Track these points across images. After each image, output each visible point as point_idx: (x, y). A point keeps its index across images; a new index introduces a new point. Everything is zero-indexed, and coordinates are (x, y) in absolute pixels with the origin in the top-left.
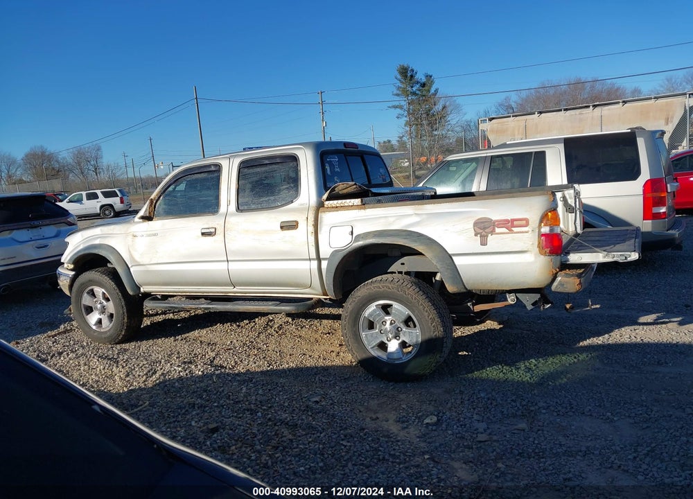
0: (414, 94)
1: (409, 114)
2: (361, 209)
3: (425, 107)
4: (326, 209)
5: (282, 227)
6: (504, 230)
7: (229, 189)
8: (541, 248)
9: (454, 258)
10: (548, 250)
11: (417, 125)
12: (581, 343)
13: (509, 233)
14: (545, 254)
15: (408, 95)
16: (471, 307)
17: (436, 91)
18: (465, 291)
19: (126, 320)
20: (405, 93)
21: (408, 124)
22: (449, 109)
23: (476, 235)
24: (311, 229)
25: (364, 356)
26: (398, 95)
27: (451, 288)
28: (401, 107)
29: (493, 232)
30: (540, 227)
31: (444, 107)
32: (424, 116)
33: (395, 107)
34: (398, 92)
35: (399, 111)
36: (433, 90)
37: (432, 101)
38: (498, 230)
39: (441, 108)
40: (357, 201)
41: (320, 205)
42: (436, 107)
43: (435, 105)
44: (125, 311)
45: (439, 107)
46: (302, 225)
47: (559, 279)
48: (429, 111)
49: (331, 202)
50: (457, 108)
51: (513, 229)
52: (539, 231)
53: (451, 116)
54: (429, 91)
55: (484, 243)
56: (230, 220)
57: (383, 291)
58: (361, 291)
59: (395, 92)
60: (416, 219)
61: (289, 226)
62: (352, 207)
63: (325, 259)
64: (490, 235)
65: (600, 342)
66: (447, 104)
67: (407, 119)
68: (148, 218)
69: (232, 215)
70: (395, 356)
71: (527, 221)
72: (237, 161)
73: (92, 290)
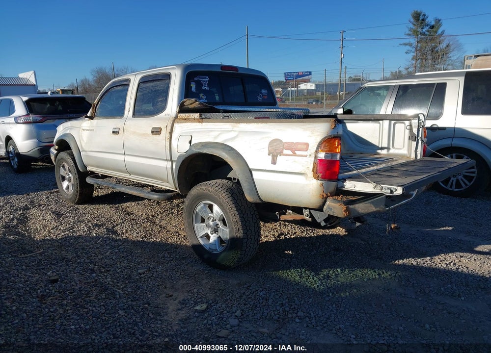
0: (424, 34)
1: (416, 50)
2: (199, 122)
3: (431, 45)
4: (178, 120)
5: (152, 132)
6: (289, 152)
7: (131, 99)
8: (315, 172)
9: (254, 173)
10: (320, 175)
11: (422, 59)
12: (397, 262)
13: (292, 155)
14: (317, 178)
15: (418, 35)
16: (278, 215)
17: (443, 32)
18: (260, 202)
19: (79, 189)
20: (415, 33)
21: (414, 58)
22: (452, 47)
23: (269, 155)
24: (168, 135)
25: (195, 243)
26: (409, 35)
27: (249, 198)
28: (410, 45)
29: (281, 154)
30: (317, 152)
31: (448, 46)
32: (430, 52)
33: (405, 44)
34: (410, 33)
35: (408, 47)
36: (440, 31)
37: (438, 41)
38: (285, 152)
39: (445, 46)
40: (197, 115)
41: (176, 117)
42: (441, 46)
43: (440, 44)
44: (78, 182)
45: (443, 46)
46: (163, 132)
47: (328, 203)
48: (434, 48)
49: (182, 114)
50: (459, 47)
51: (296, 152)
52: (316, 156)
53: (453, 53)
54: (436, 32)
55: (274, 162)
56: (128, 123)
57: (206, 193)
58: (195, 191)
59: (408, 32)
60: (233, 134)
61: (156, 131)
62: (194, 120)
63: (175, 161)
64: (279, 155)
65: (415, 263)
66: (451, 43)
67: (414, 54)
68: (91, 118)
69: (130, 119)
70: (214, 248)
71: (307, 145)
72: (139, 77)
73: (64, 165)
